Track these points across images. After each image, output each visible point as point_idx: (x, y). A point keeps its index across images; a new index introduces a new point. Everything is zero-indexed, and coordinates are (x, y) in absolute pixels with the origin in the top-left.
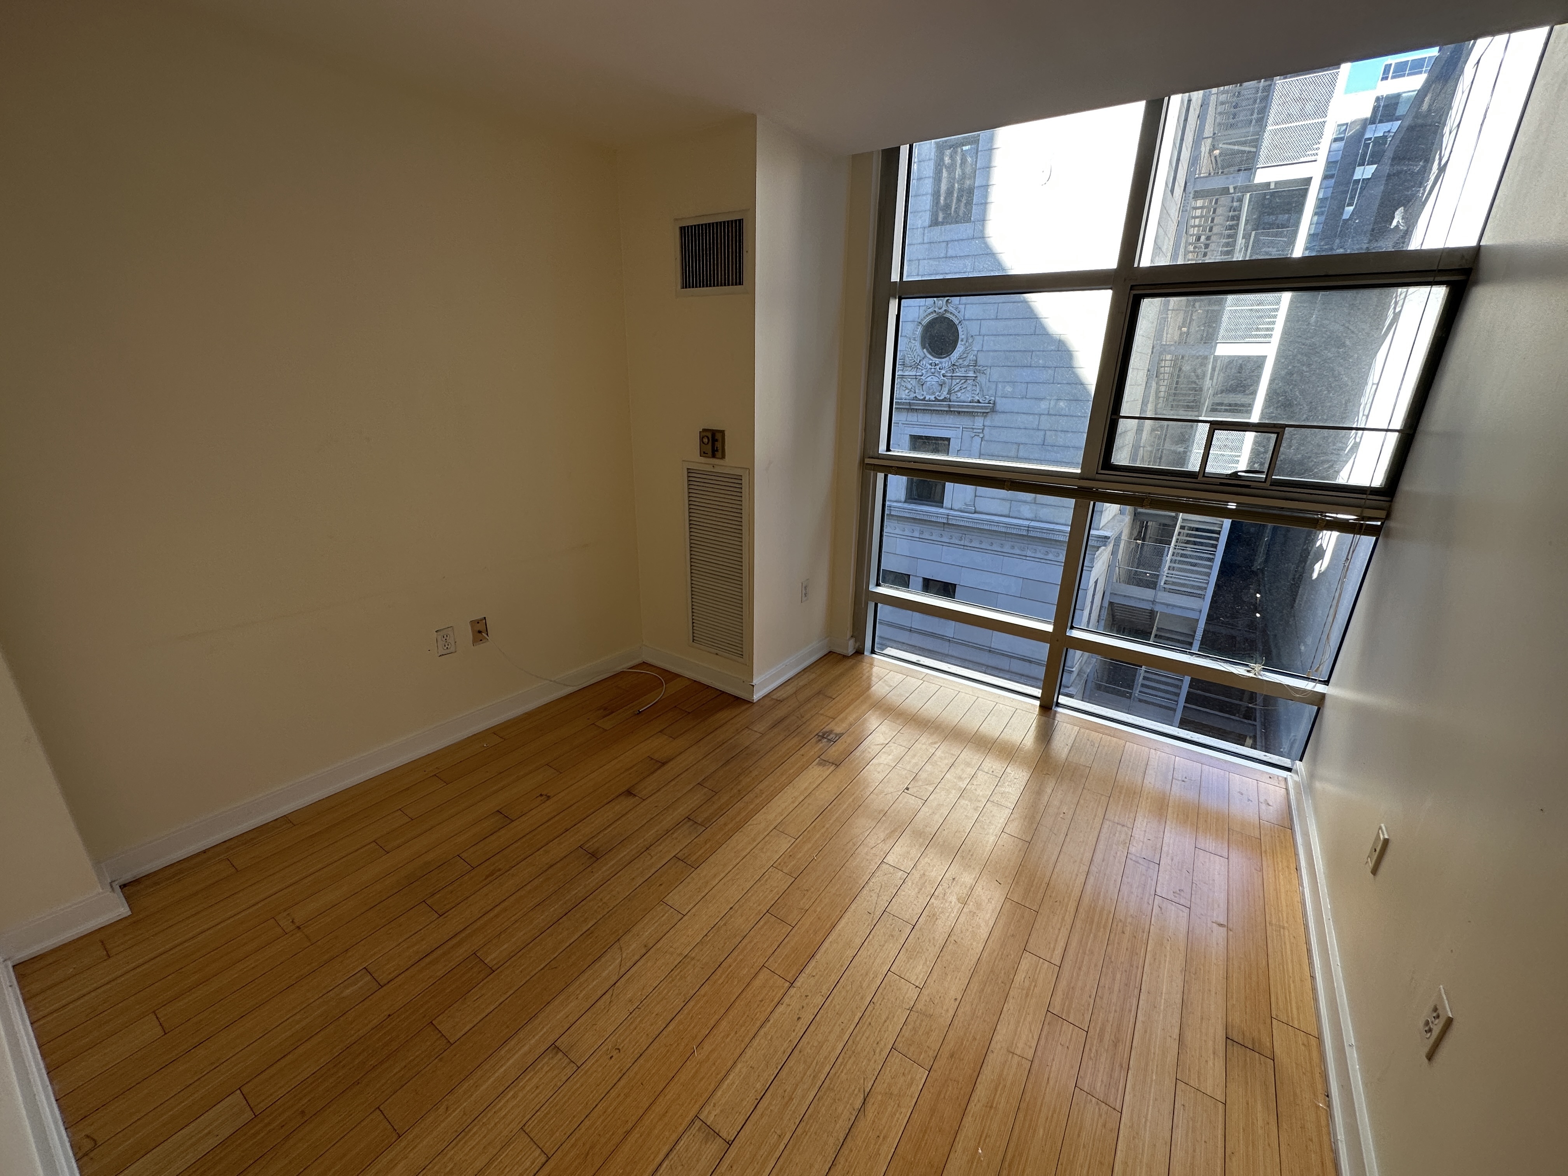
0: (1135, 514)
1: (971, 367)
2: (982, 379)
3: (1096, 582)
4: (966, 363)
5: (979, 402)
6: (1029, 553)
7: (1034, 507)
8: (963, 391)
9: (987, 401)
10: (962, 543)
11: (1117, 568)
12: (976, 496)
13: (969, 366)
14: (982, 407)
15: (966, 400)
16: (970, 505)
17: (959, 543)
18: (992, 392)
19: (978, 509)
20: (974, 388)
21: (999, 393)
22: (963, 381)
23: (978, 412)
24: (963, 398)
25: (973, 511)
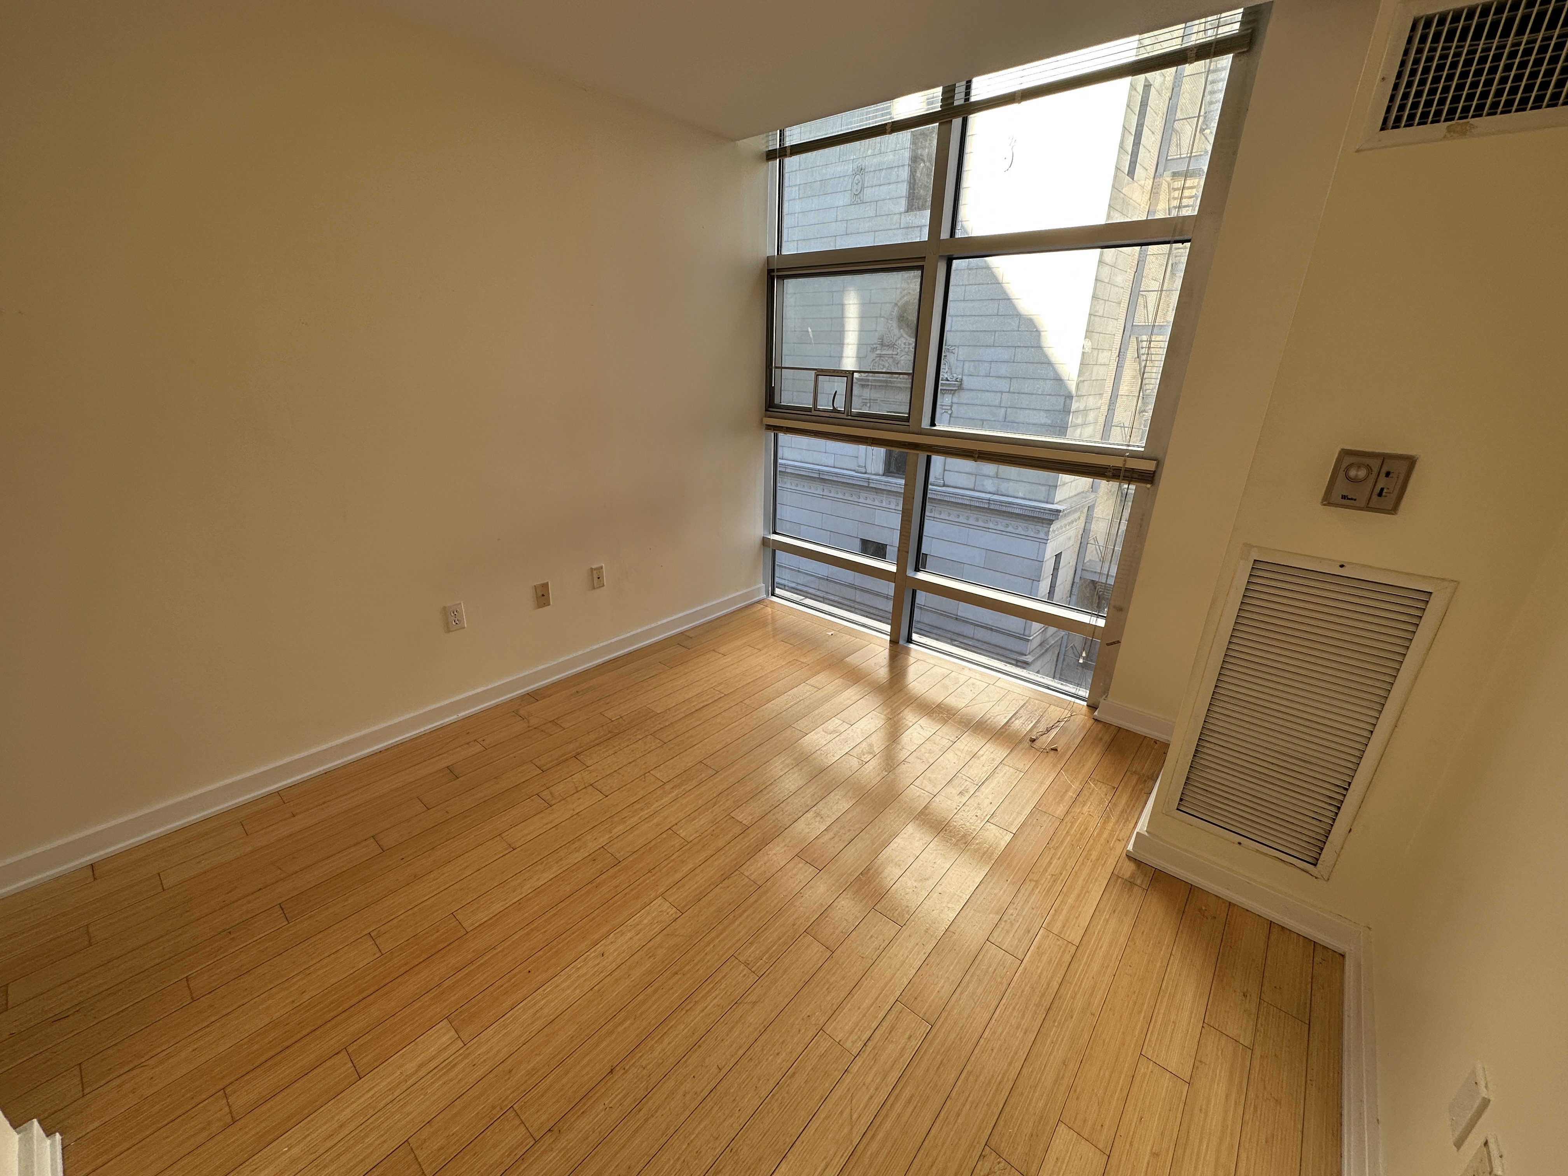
7: (996, 481)
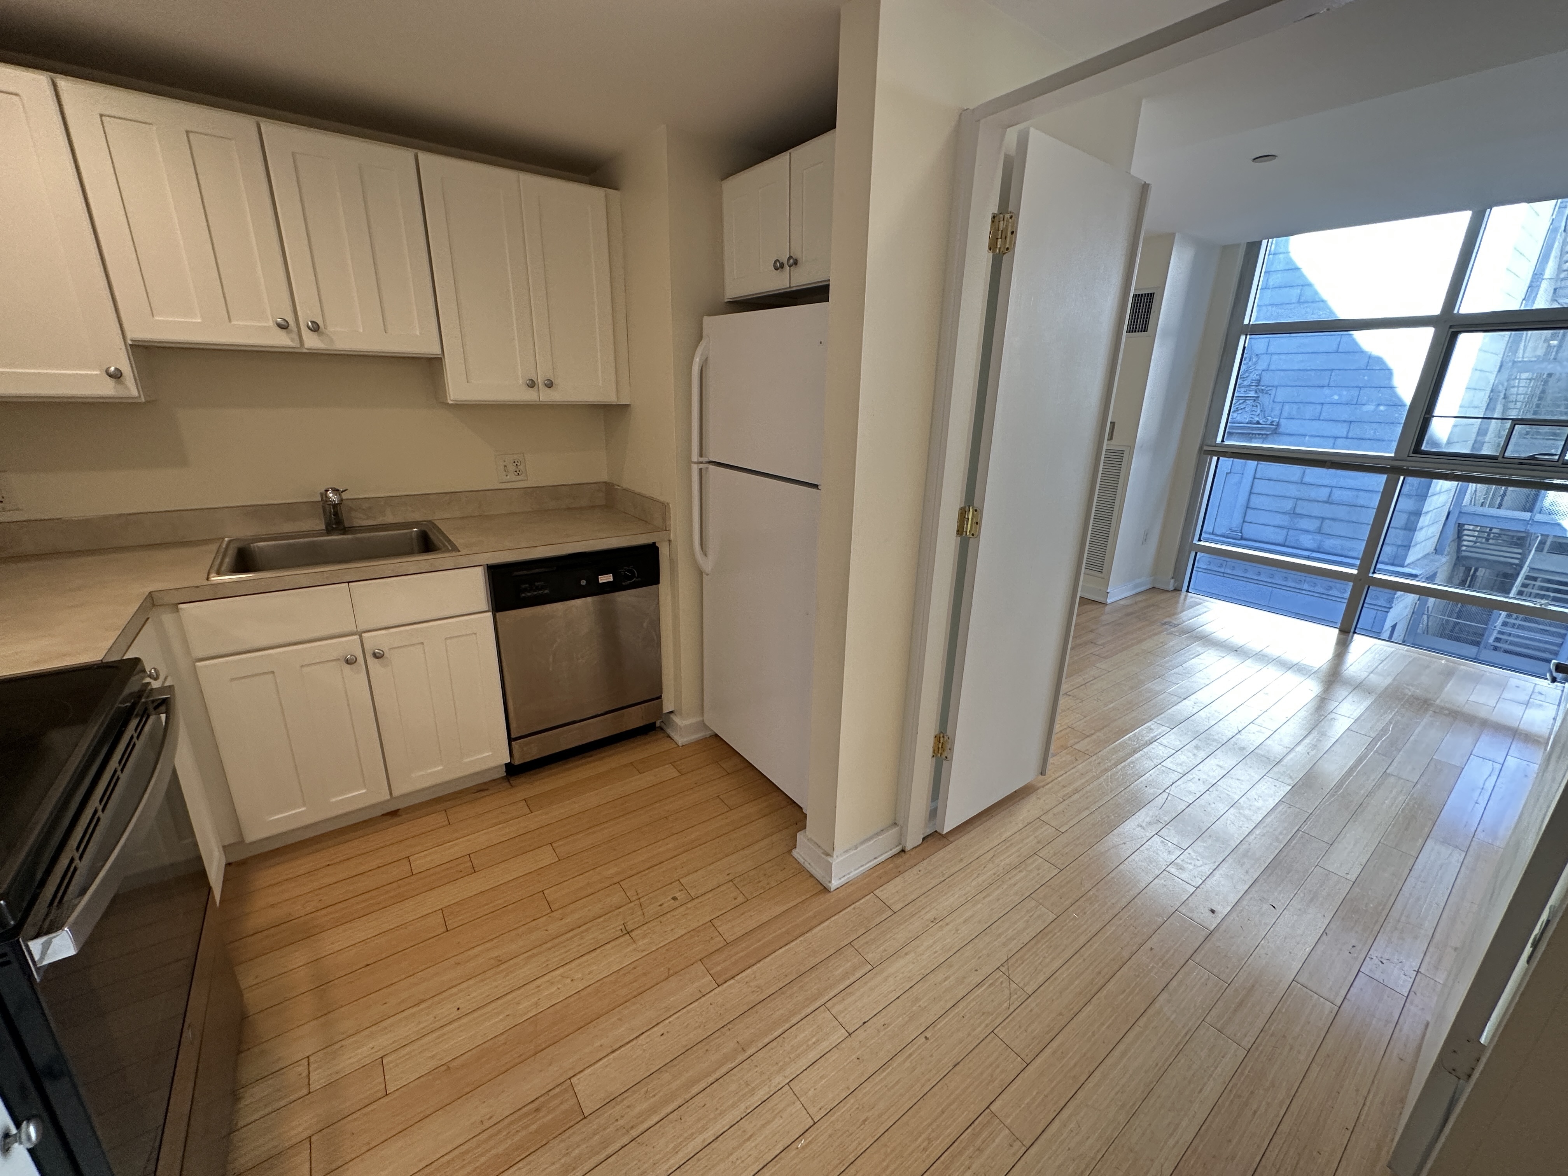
0: (1458, 557)
1: (1253, 387)
2: (1265, 399)
3: (1394, 627)
4: (1246, 383)
5: (1258, 423)
6: (1306, 586)
8: (1240, 412)
9: (1269, 422)
10: (1222, 570)
11: (1425, 617)
12: (1244, 522)
13: (1250, 386)
14: (1262, 429)
15: (1243, 420)
16: (1236, 531)
17: (1219, 570)
18: (1277, 412)
19: (1245, 536)
20: (1254, 409)
21: (1285, 414)
22: (1241, 401)
23: (1255, 434)
24: (1239, 419)
25: (1239, 537)
